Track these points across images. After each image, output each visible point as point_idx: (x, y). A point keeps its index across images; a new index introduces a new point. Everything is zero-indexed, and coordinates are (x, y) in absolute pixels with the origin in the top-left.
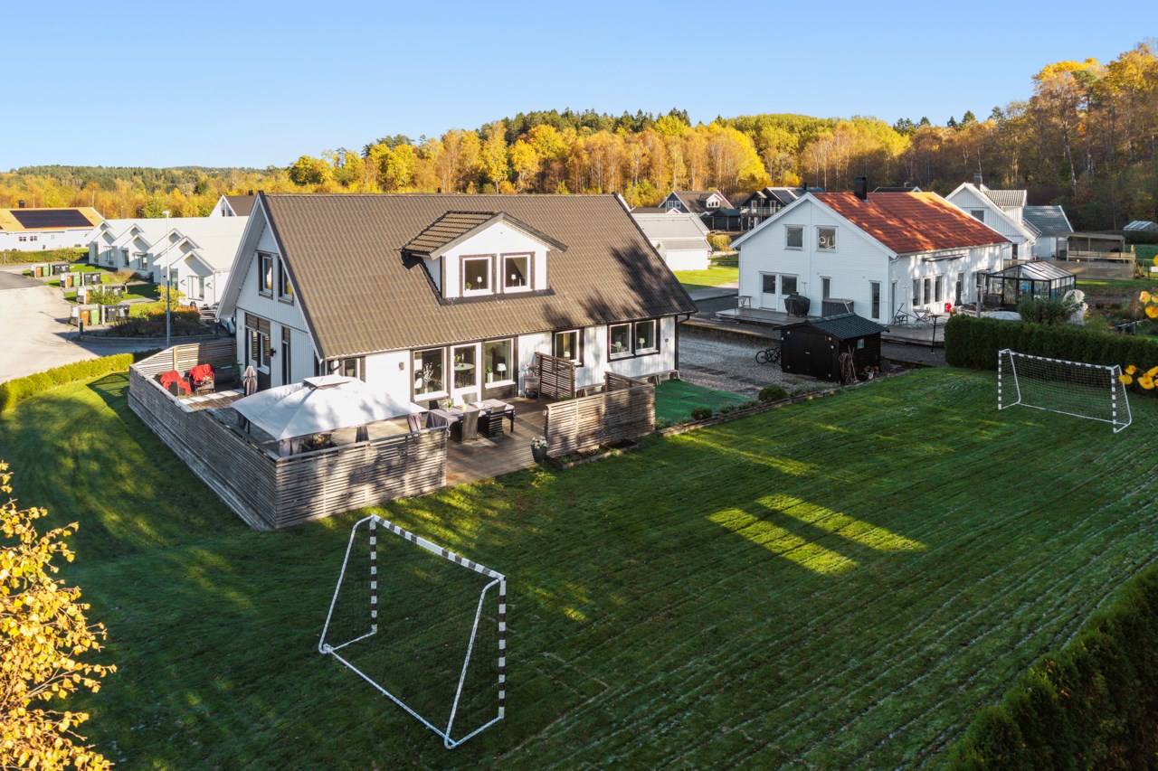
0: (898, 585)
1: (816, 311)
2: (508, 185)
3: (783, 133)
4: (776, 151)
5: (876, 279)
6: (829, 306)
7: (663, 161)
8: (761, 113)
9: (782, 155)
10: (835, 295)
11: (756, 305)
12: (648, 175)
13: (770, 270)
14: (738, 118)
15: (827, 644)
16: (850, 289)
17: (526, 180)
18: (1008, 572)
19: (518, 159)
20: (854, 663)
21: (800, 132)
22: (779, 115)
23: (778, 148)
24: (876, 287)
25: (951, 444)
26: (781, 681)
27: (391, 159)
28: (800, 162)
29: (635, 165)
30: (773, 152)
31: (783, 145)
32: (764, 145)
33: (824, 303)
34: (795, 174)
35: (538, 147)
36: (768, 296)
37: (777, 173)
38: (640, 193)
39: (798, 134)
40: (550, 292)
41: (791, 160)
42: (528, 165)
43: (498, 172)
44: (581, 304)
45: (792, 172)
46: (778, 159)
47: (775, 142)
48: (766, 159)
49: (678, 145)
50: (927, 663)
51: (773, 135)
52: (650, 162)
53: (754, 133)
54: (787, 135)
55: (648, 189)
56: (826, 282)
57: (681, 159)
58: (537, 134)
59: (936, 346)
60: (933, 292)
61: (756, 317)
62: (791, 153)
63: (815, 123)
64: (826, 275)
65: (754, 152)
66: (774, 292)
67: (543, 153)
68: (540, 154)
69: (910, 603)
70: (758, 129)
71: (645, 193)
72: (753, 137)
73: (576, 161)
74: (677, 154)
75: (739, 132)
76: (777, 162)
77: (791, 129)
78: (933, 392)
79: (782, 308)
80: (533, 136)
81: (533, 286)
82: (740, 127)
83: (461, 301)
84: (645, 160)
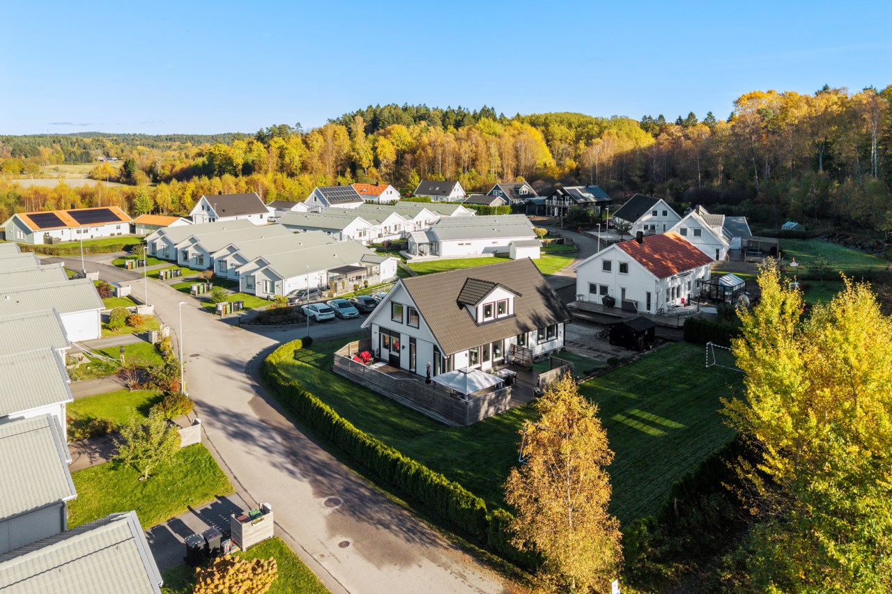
0: (675, 439)
1: (619, 305)
2: (374, 170)
3: (564, 129)
4: (559, 142)
5: (649, 291)
6: (624, 303)
7: (484, 155)
8: (548, 112)
9: (564, 146)
10: (628, 297)
11: (586, 300)
12: (474, 165)
13: (593, 282)
14: (532, 116)
15: (658, 455)
16: (636, 295)
17: (386, 166)
18: (708, 433)
19: (381, 151)
20: (666, 460)
21: (576, 128)
22: (561, 113)
23: (560, 140)
24: (649, 295)
25: (689, 385)
26: (648, 465)
27: (286, 149)
28: (576, 151)
29: (465, 157)
30: (557, 143)
31: (564, 138)
32: (551, 137)
33: (623, 302)
34: (572, 160)
35: (394, 141)
36: (592, 295)
37: (560, 159)
38: (469, 179)
39: (575, 130)
40: (514, 315)
41: (569, 149)
42: (388, 155)
43: (366, 160)
44: (530, 318)
45: (570, 158)
46: (561, 148)
47: (558, 136)
48: (553, 148)
49: (495, 143)
50: (685, 459)
51: (558, 130)
52: (476, 156)
53: (543, 128)
54: (567, 130)
55: (475, 176)
56: (623, 290)
57: (497, 154)
58: (392, 132)
59: (679, 328)
60: (676, 291)
61: (587, 308)
62: (570, 144)
63: (586, 122)
64: (623, 286)
65: (544, 144)
66: (595, 293)
67: (398, 146)
68: (395, 146)
69: (679, 444)
70: (546, 125)
71: (473, 179)
72: (543, 131)
73: (423, 153)
74: (494, 150)
75: (534, 129)
76: (560, 151)
77: (570, 126)
78: (679, 359)
79: (600, 302)
80: (389, 132)
81: (508, 313)
82: (534, 123)
83: (484, 323)
84: (473, 155)
